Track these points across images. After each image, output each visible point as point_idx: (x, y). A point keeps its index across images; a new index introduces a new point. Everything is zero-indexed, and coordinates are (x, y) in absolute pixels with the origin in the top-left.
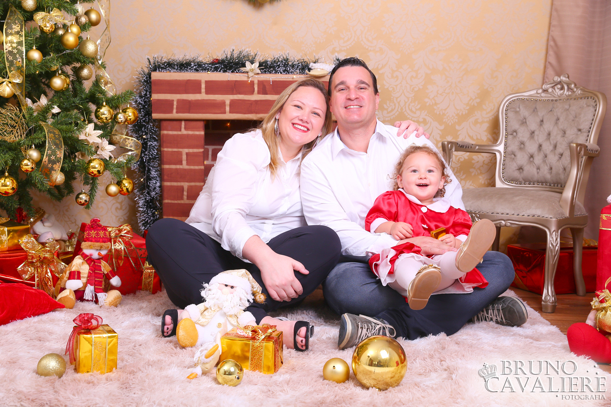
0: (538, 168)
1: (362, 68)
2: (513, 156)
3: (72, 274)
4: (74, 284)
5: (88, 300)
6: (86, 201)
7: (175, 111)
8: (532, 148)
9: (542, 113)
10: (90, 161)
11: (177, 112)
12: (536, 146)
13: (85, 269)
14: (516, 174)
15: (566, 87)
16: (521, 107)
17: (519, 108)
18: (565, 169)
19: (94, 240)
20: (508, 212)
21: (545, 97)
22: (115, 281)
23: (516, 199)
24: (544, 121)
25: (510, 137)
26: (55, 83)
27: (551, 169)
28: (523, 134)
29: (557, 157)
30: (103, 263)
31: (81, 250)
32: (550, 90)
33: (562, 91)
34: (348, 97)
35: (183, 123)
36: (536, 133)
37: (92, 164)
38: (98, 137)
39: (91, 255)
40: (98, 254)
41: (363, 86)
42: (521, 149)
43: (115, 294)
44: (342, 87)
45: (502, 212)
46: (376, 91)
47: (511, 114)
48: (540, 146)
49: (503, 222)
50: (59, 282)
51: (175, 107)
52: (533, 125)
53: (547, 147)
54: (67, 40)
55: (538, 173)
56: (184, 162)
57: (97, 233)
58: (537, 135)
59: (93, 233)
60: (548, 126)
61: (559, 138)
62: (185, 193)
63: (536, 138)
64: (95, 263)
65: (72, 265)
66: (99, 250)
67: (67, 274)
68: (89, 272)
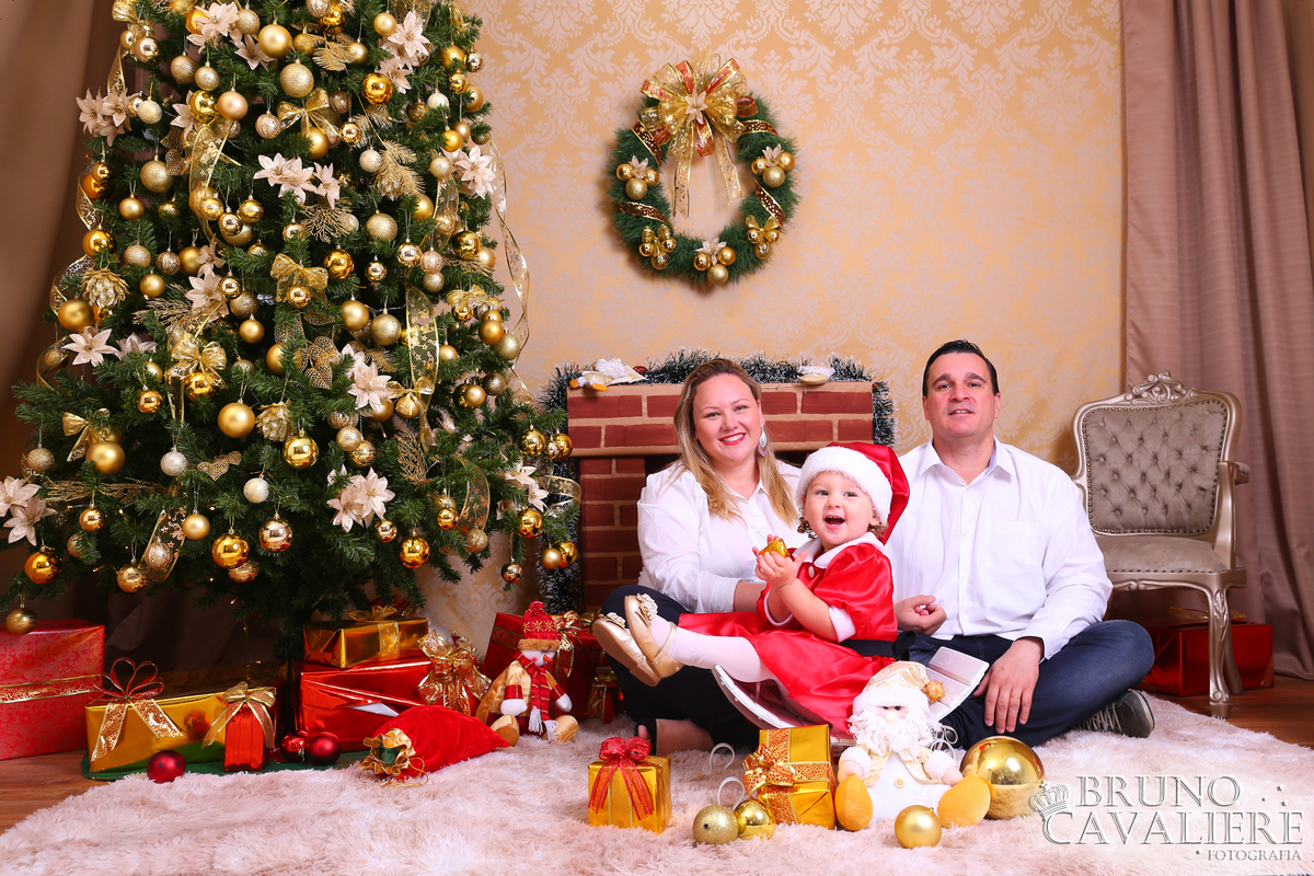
0: (1146, 508)
1: (974, 355)
2: (1103, 492)
3: (510, 690)
4: (514, 706)
5: (533, 733)
6: (518, 575)
7: (603, 443)
8: (1132, 478)
9: (1139, 428)
10: (521, 514)
11: (606, 446)
12: (1139, 475)
13: (526, 682)
14: (1112, 518)
15: (1169, 390)
16: (1106, 421)
17: (1103, 421)
18: (1189, 506)
19: (539, 636)
20: (1139, 568)
21: (1138, 404)
22: (564, 702)
23: (1147, 547)
24: (1145, 438)
25: (1095, 464)
26: (473, 395)
27: (1166, 507)
28: (1116, 459)
29: (1173, 490)
30: (548, 674)
31: (519, 652)
32: (1145, 395)
33: (1163, 396)
34: (953, 397)
35: (614, 462)
36: (1135, 456)
37: (524, 518)
38: (531, 476)
39: (535, 660)
40: (544, 659)
41: (975, 381)
42: (1114, 480)
43: (568, 721)
44: (943, 382)
45: (1131, 568)
46: (996, 390)
47: (1092, 432)
48: (1144, 475)
49: (1133, 583)
50: (484, 704)
51: (603, 437)
52: (1129, 445)
53: (1156, 476)
54: (489, 331)
55: (1145, 514)
56: (617, 521)
57: (543, 624)
58: (1138, 460)
59: (538, 625)
60: (1152, 445)
61: (1173, 462)
62: (620, 569)
63: (1135, 462)
64: (539, 672)
65: (506, 676)
66: (546, 651)
67: (500, 691)
68: (532, 687)
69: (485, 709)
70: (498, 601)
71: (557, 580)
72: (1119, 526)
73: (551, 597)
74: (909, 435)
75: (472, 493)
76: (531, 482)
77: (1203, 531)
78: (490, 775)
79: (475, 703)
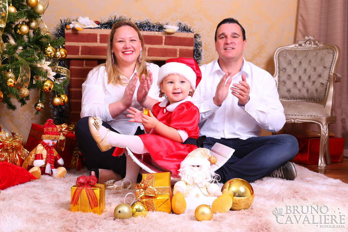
0: (300, 90)
1: (236, 24)
2: (284, 83)
3: (38, 156)
4: (39, 163)
5: (47, 174)
6: (42, 108)
7: (80, 53)
8: (295, 78)
9: (300, 58)
10: (44, 82)
12: (298, 77)
13: (45, 153)
14: (286, 94)
15: (313, 43)
16: (287, 54)
17: (286, 55)
18: (317, 90)
19: (51, 133)
20: (295, 114)
21: (300, 48)
22: (61, 161)
24: (302, 62)
25: (281, 72)
26: (23, 29)
27: (308, 90)
28: (290, 71)
29: (311, 84)
30: (54, 150)
31: (42, 140)
32: (303, 45)
33: (310, 45)
34: (226, 42)
35: (85, 62)
36: (297, 69)
37: (45, 84)
38: (49, 66)
39: (48, 143)
40: (53, 143)
41: (235, 35)
42: (288, 79)
43: (63, 169)
44: (222, 36)
45: (292, 114)
46: (244, 38)
47: (281, 59)
48: (300, 77)
49: (293, 120)
50: (26, 162)
51: (80, 50)
52: (295, 65)
53: (305, 78)
55: (299, 93)
57: (53, 129)
58: (298, 71)
59: (50, 129)
60: (304, 65)
61: (312, 72)
63: (297, 72)
64: (50, 149)
65: (36, 150)
66: (53, 140)
67: (33, 156)
68: (47, 155)
69: (26, 164)
70: (32, 119)
71: (59, 111)
72: (289, 97)
73: (55, 118)
74: (208, 56)
75: (22, 72)
76: (49, 69)
77: (321, 100)
78: (28, 191)
79: (22, 161)
